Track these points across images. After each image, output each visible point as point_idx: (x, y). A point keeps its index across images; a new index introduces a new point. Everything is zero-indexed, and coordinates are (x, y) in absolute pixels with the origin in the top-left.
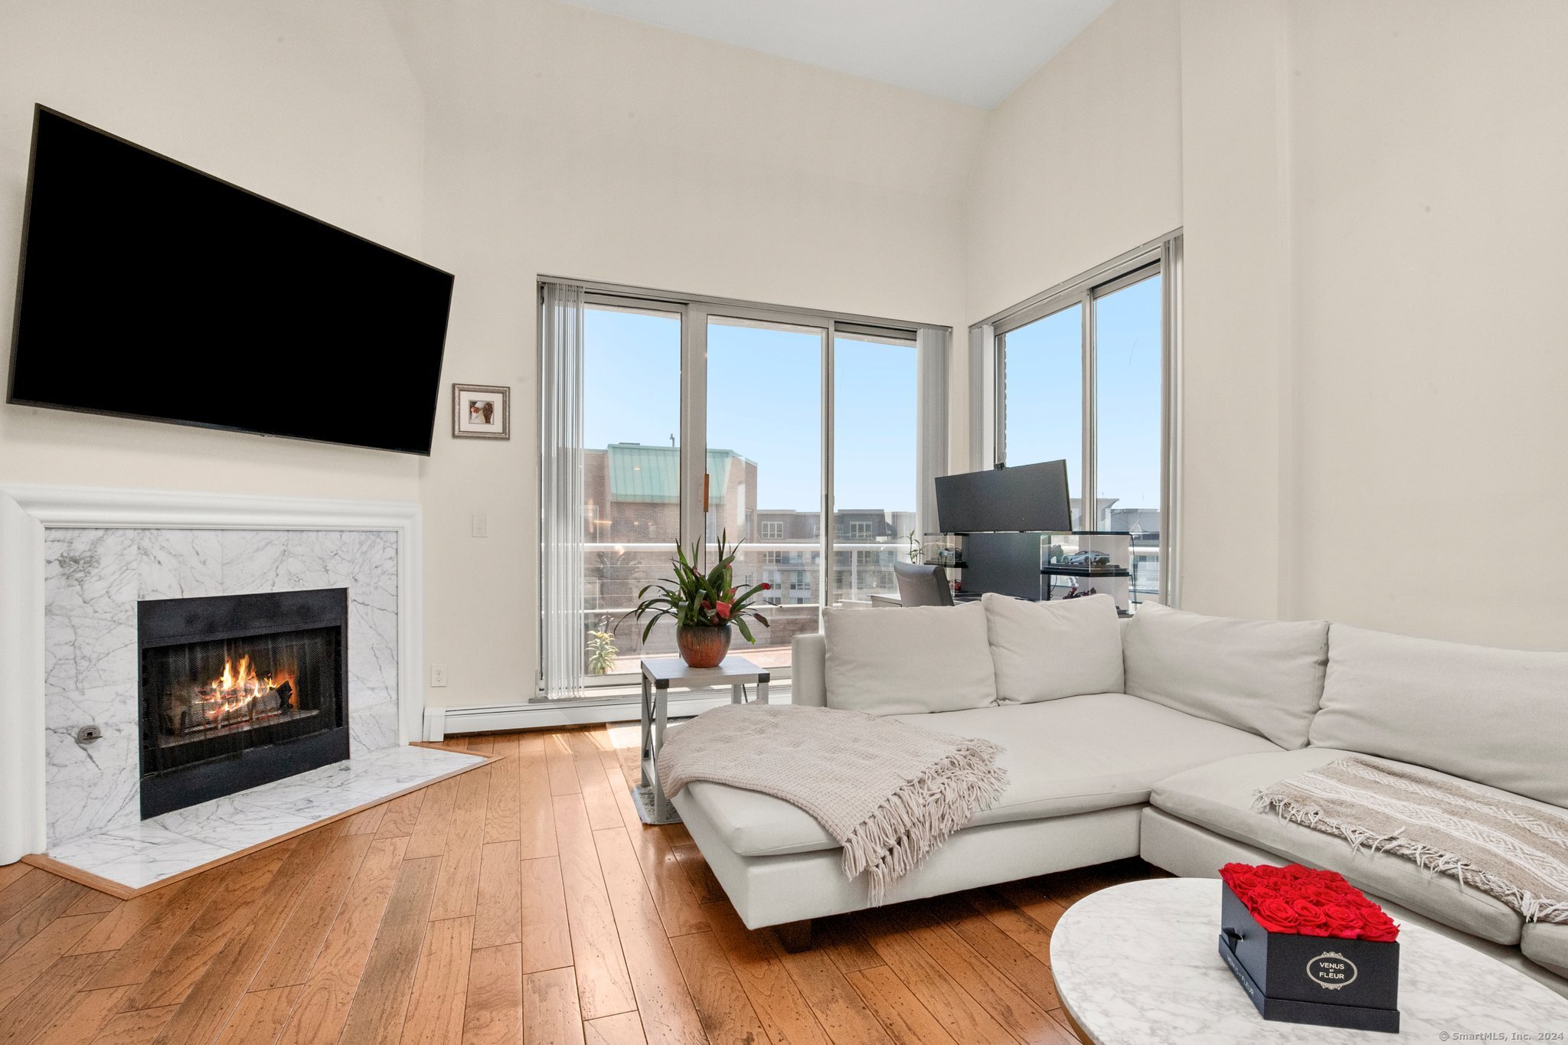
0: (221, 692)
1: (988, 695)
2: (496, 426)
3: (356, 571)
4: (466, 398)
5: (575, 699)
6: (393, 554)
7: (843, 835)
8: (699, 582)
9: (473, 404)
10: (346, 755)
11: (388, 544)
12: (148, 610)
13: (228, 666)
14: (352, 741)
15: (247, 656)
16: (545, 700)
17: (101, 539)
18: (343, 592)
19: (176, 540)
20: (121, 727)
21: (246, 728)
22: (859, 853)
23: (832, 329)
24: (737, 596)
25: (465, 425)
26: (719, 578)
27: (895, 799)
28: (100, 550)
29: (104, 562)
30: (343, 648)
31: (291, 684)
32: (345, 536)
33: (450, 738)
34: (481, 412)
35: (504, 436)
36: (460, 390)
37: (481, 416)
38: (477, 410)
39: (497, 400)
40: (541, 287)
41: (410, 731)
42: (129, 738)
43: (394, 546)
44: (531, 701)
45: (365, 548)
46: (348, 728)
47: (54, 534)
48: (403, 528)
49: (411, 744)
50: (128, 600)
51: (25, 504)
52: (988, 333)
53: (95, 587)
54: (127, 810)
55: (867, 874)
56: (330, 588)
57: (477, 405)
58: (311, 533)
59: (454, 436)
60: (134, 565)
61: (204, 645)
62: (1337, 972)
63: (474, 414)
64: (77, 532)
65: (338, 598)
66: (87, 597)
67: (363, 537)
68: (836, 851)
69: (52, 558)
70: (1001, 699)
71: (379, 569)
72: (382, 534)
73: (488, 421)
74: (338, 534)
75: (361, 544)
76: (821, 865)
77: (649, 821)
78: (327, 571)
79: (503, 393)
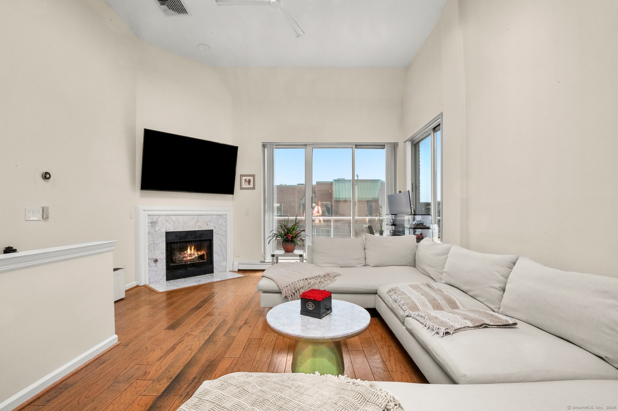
0: (187, 254)
1: (361, 264)
2: (251, 186)
3: (215, 225)
4: (243, 179)
6: (225, 221)
7: (281, 288)
9: (245, 180)
10: (213, 272)
11: (224, 218)
12: (167, 234)
13: (189, 248)
14: (214, 268)
15: (194, 246)
16: (264, 262)
17: (158, 218)
18: (212, 231)
19: (173, 218)
20: (162, 260)
21: (189, 263)
23: (354, 147)
24: (297, 233)
25: (244, 186)
26: (294, 228)
27: (297, 282)
28: (158, 220)
29: (159, 223)
30: (212, 245)
31: (205, 254)
32: (212, 216)
33: (239, 271)
34: (248, 182)
35: (254, 188)
36: (242, 176)
37: (247, 183)
38: (247, 181)
39: (251, 178)
40: (264, 146)
41: (229, 268)
42: (164, 262)
43: (225, 219)
44: (261, 262)
45: (217, 219)
46: (213, 266)
47: (150, 217)
48: (227, 214)
49: (229, 271)
50: (164, 231)
51: (144, 211)
52: (409, 146)
53: (157, 228)
54: (163, 278)
56: (209, 229)
57: (246, 180)
58: (204, 216)
59: (241, 189)
60: (165, 224)
61: (180, 242)
62: (311, 306)
63: (246, 183)
64: (154, 216)
65: (211, 232)
66: (156, 231)
67: (217, 216)
69: (149, 222)
70: (365, 265)
71: (221, 225)
72: (222, 216)
73: (249, 184)
74: (210, 216)
75: (216, 218)
78: (208, 225)
79: (253, 176)
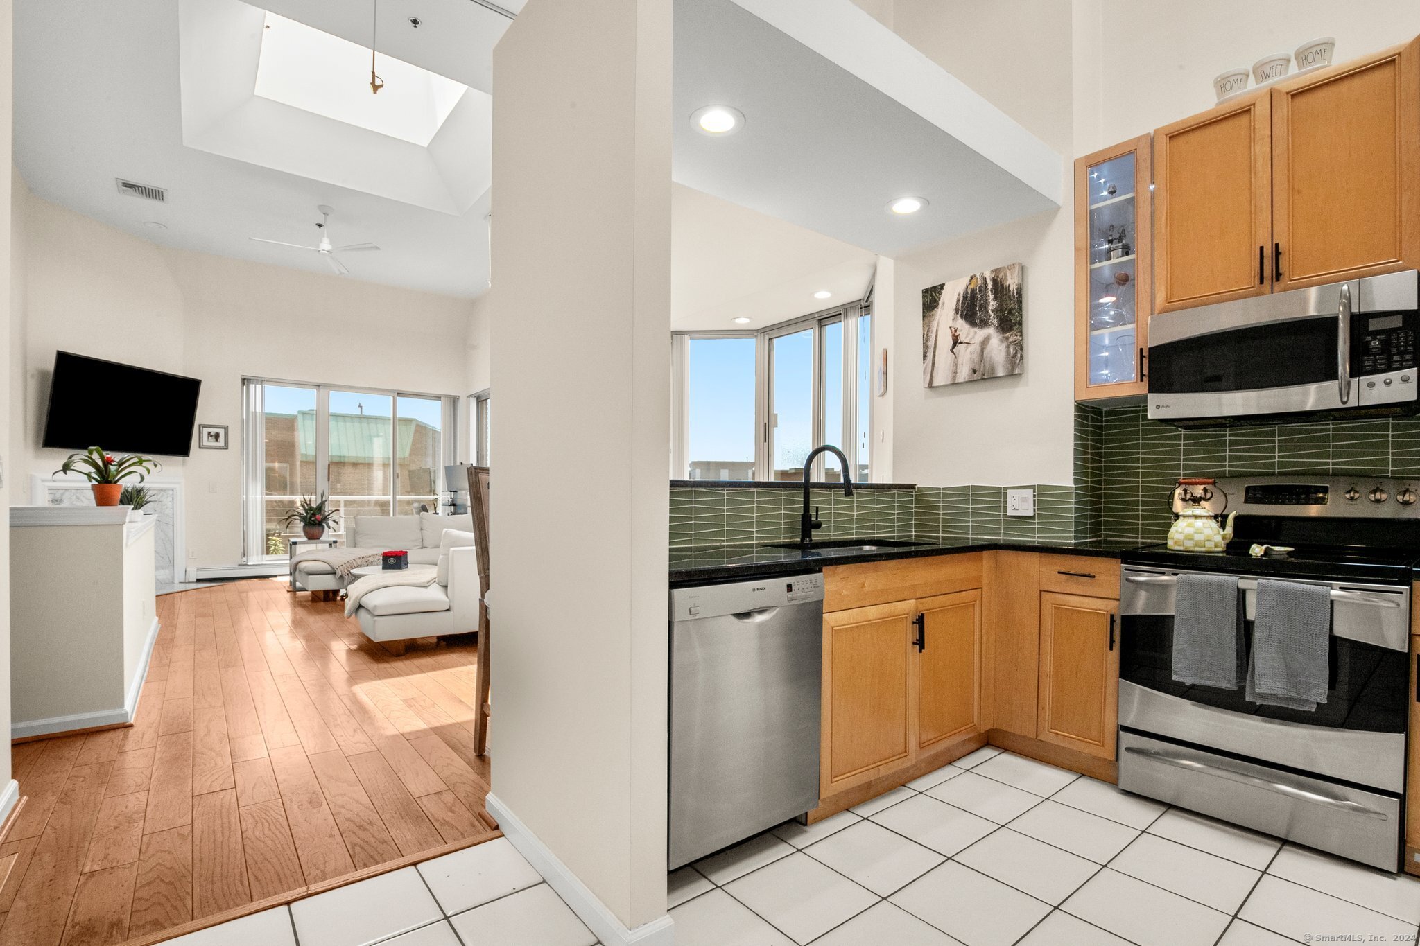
2: (221, 442)
3: (155, 507)
4: (205, 431)
5: (262, 565)
6: (171, 499)
7: (335, 567)
8: (311, 509)
9: (209, 433)
11: (169, 496)
16: (247, 565)
17: (65, 494)
22: (340, 572)
23: (396, 395)
24: (327, 514)
25: (206, 442)
26: (320, 508)
28: (64, 497)
29: (66, 502)
33: (199, 581)
34: (213, 437)
35: (226, 447)
36: (204, 427)
37: (213, 439)
38: (211, 436)
39: (222, 432)
40: (243, 380)
41: (179, 576)
43: (171, 496)
44: (239, 565)
45: (159, 497)
47: (52, 491)
48: (176, 489)
49: (179, 583)
51: (43, 481)
52: (473, 403)
55: (342, 577)
57: (212, 434)
59: (200, 447)
60: (74, 503)
62: (393, 561)
63: (210, 438)
64: (57, 491)
67: (158, 492)
68: (335, 573)
69: (50, 500)
71: (165, 507)
72: (166, 492)
73: (217, 441)
75: (157, 495)
76: (330, 576)
77: (289, 590)
79: (225, 428)
